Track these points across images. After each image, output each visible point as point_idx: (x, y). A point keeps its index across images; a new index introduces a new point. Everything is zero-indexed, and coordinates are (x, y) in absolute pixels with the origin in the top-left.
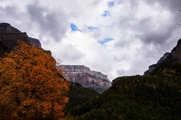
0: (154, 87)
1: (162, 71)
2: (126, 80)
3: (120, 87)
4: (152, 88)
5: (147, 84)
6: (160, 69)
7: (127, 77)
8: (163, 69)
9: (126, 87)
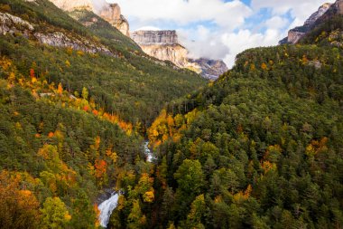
0: (318, 65)
1: (328, 36)
2: (262, 55)
3: (253, 66)
4: (313, 67)
5: (304, 61)
6: (324, 33)
7: (264, 48)
8: (329, 32)
9: (264, 66)
